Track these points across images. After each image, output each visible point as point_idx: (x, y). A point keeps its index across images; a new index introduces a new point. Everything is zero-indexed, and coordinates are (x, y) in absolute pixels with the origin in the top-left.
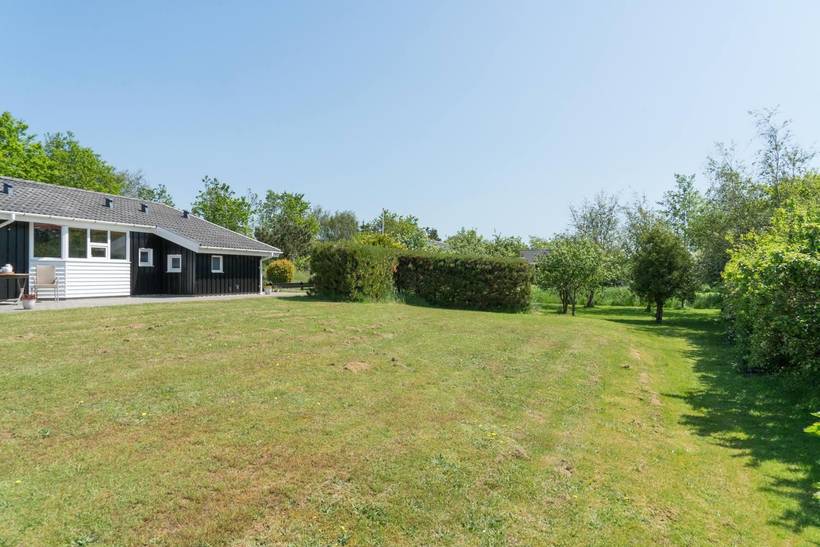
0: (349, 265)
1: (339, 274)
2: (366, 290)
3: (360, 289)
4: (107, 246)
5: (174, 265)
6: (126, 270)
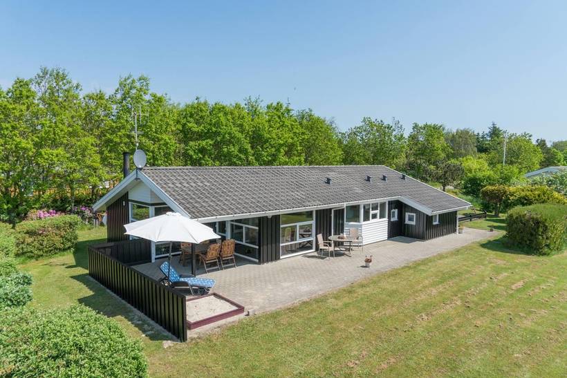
0: (541, 230)
1: (532, 235)
2: (552, 246)
3: (548, 246)
4: (378, 212)
5: (410, 220)
6: (386, 225)
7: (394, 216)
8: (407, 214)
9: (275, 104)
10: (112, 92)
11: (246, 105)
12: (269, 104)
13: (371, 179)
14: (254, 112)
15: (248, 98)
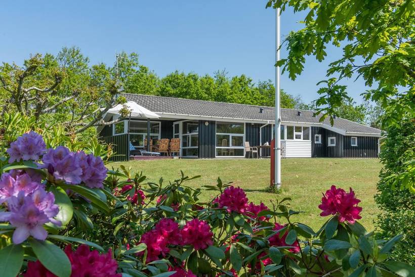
4: (301, 134)
5: (331, 142)
6: (310, 144)
7: (317, 140)
8: (329, 139)
9: (239, 77)
10: (112, 66)
11: (215, 77)
12: (235, 76)
13: (301, 114)
14: (221, 81)
15: (217, 72)
